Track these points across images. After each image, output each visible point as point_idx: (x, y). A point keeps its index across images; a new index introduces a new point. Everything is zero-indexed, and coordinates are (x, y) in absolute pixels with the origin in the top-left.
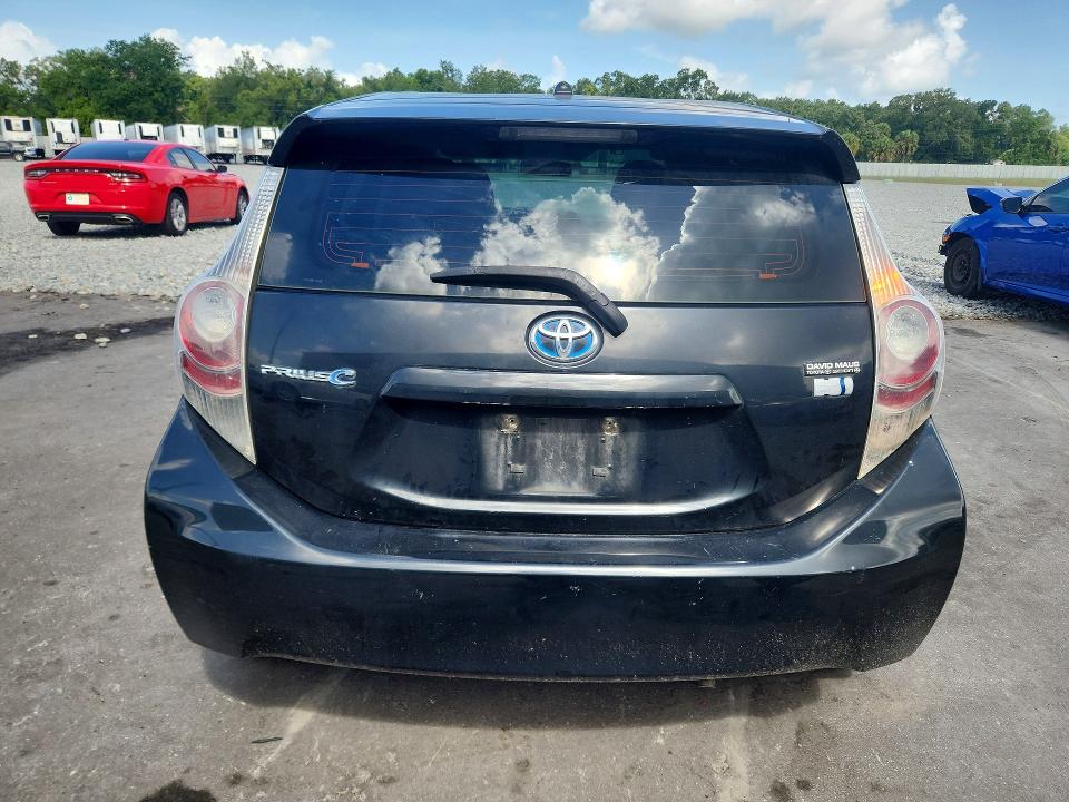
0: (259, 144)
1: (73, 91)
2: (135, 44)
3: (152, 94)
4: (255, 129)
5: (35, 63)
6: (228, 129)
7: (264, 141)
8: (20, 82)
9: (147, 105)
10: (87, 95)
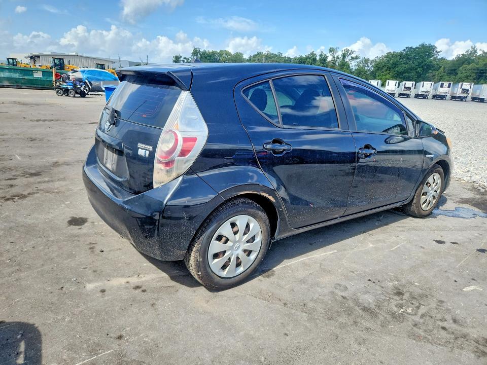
0: (460, 90)
1: (385, 69)
2: (417, 48)
3: (416, 69)
4: (460, 84)
5: (376, 59)
6: (446, 84)
7: (463, 90)
8: (368, 66)
9: (413, 74)
10: (389, 70)
